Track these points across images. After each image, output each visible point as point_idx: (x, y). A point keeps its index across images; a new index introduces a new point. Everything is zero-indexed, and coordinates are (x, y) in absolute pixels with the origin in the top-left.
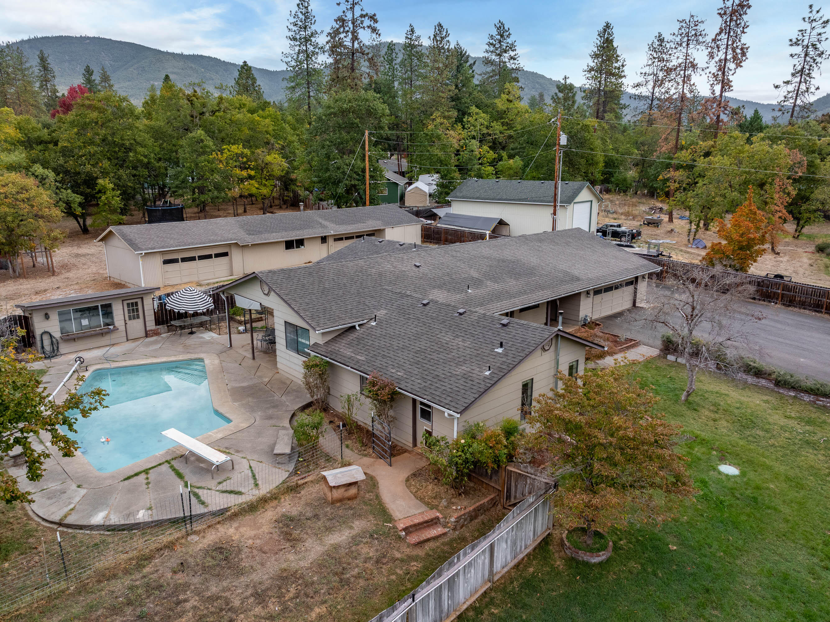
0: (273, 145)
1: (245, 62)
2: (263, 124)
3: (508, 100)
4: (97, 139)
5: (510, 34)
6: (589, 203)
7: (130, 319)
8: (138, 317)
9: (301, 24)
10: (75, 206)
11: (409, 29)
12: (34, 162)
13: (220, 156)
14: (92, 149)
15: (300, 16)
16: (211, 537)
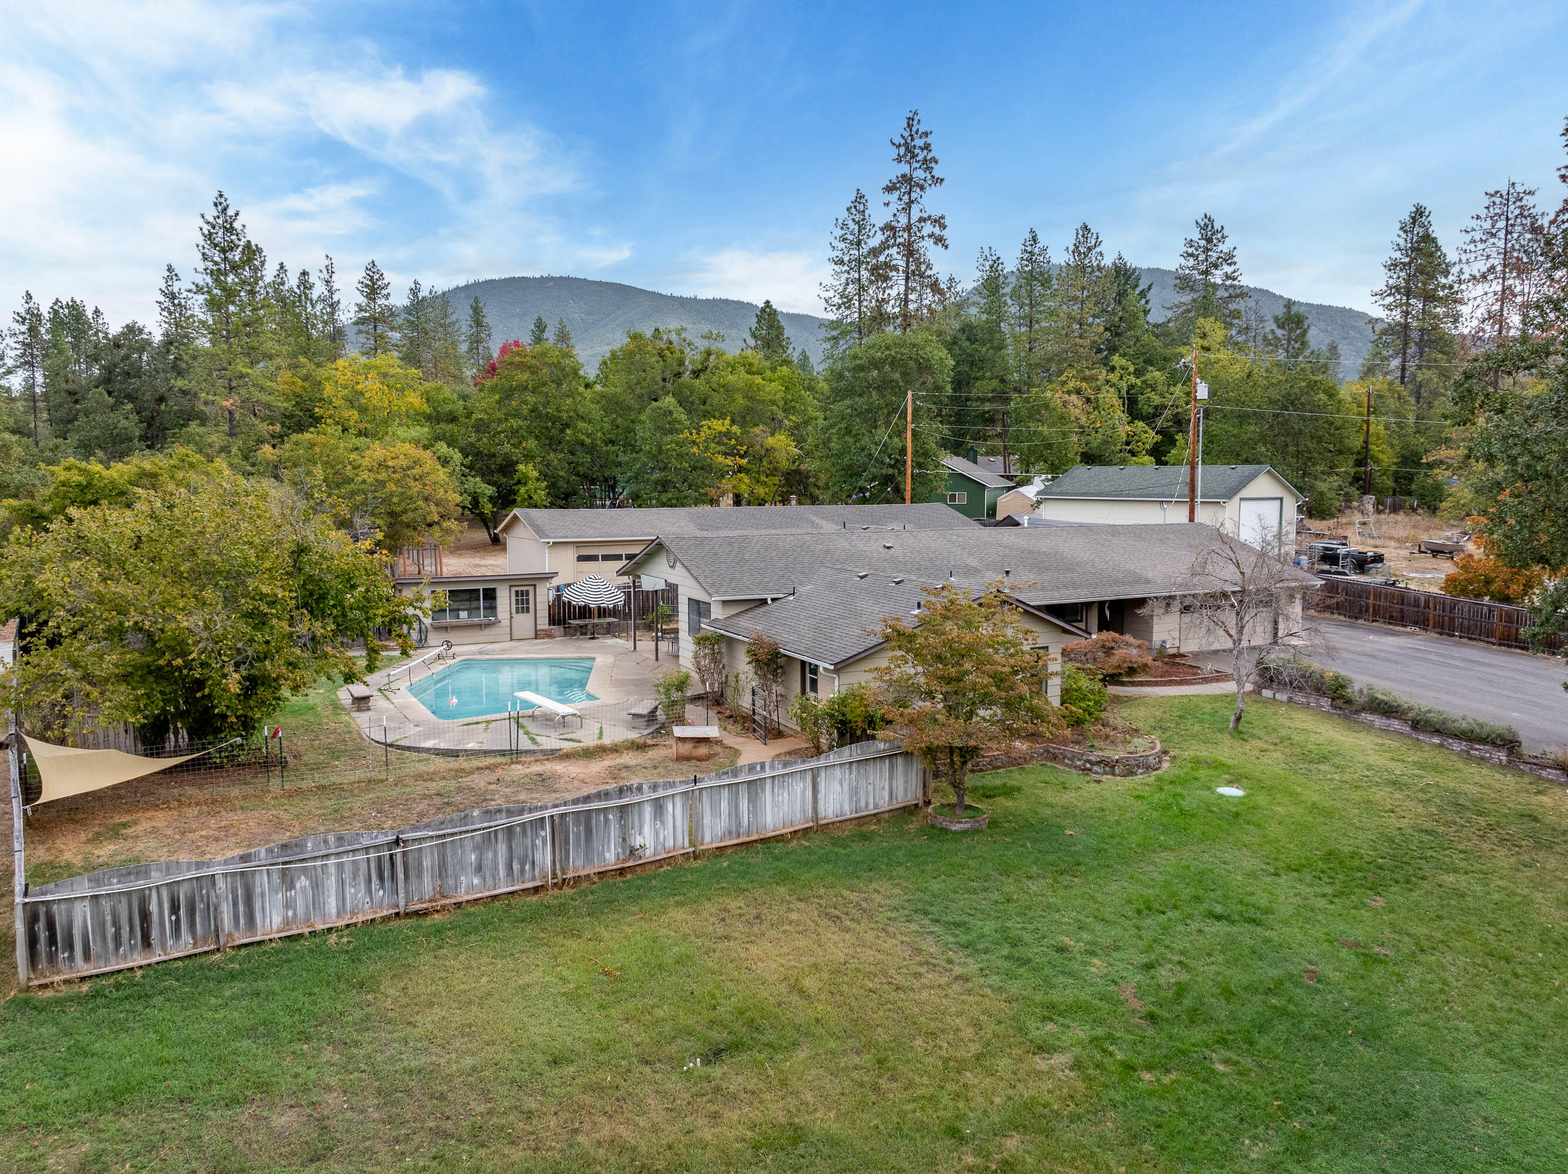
0: (781, 421)
1: (768, 302)
2: (768, 389)
3: (1203, 348)
4: (525, 410)
5: (1223, 237)
6: (1277, 503)
7: (517, 612)
8: (528, 611)
9: (851, 237)
10: (484, 500)
11: (1028, 236)
12: (438, 438)
13: (695, 436)
14: (514, 423)
15: (852, 226)
16: (537, 768)
